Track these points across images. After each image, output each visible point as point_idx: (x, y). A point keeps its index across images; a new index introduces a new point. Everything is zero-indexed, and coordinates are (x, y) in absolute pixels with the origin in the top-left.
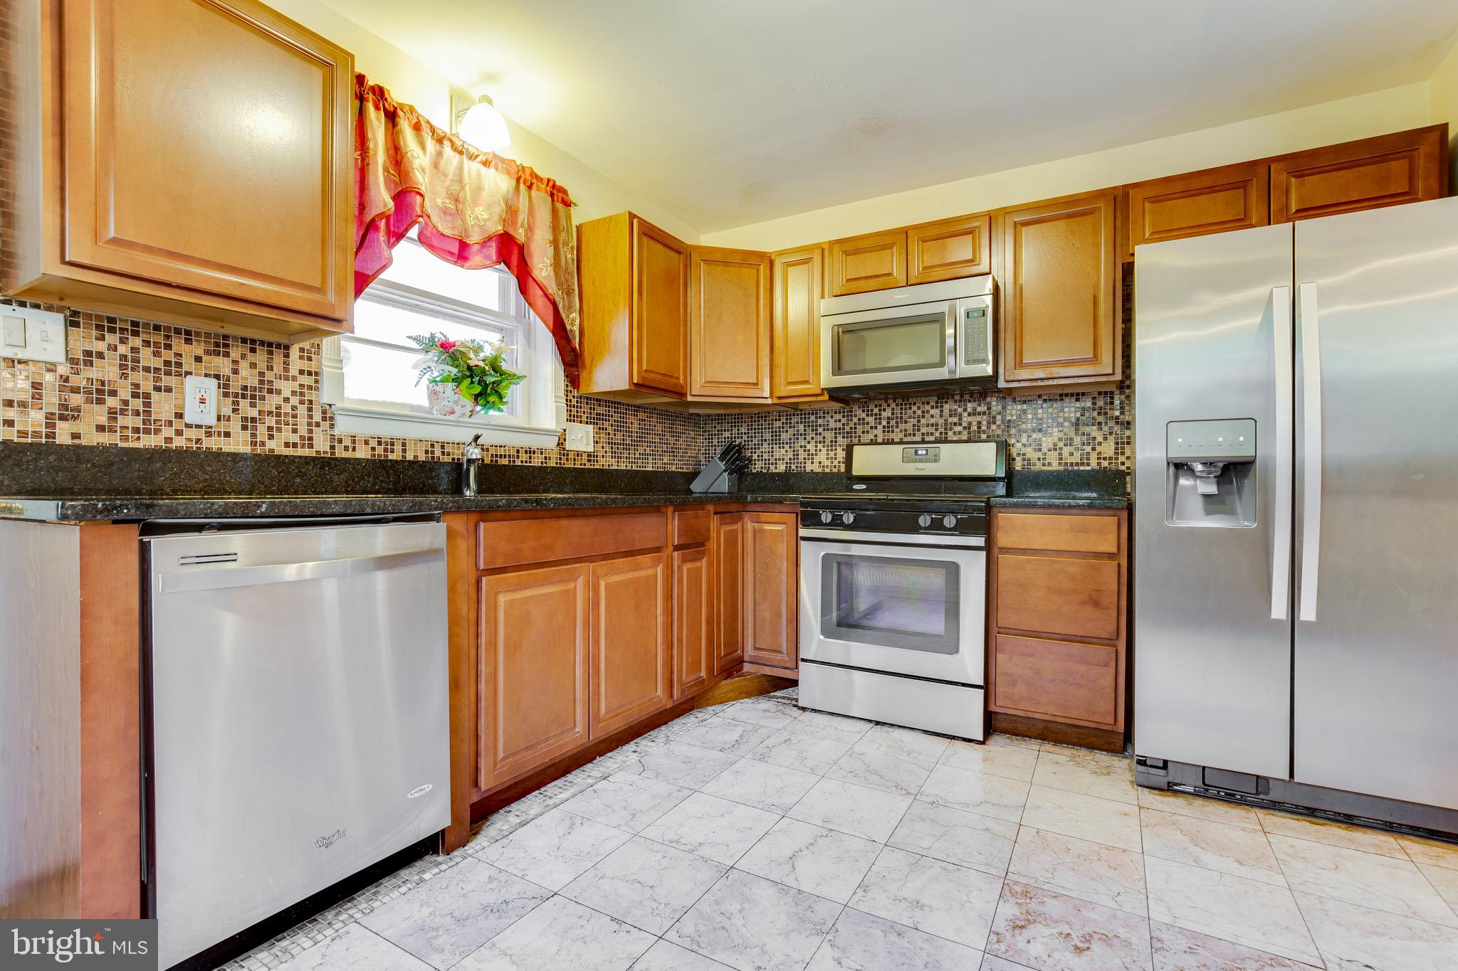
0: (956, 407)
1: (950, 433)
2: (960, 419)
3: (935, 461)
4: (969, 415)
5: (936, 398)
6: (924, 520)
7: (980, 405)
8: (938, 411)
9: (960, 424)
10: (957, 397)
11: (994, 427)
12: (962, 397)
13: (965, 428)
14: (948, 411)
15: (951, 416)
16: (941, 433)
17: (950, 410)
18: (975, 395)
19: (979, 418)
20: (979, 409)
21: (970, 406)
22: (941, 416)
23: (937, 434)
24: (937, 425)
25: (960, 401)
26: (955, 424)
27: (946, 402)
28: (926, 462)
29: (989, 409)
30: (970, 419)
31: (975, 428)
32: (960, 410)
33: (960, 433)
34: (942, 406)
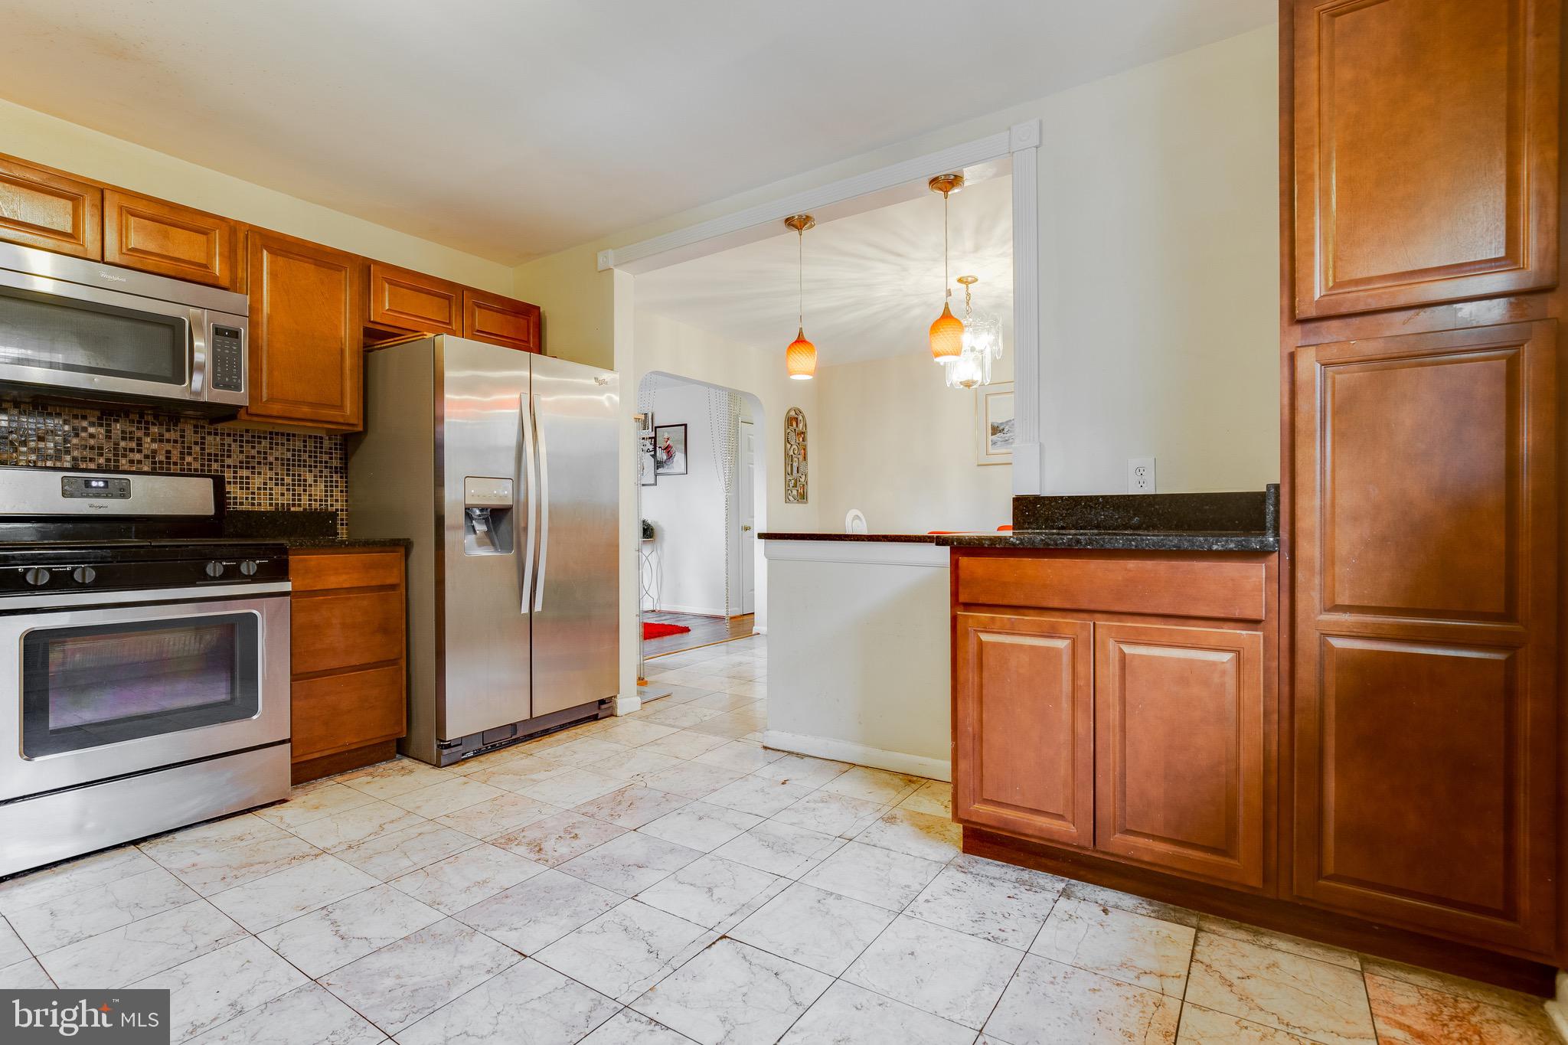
0: (134, 429)
1: (123, 461)
2: (139, 445)
3: (123, 496)
4: (153, 441)
5: (98, 413)
6: (213, 569)
7: (168, 430)
8: (102, 430)
9: (139, 451)
10: (136, 417)
11: (189, 459)
12: (142, 416)
13: (146, 457)
14: (119, 432)
15: (124, 439)
16: (108, 460)
17: (123, 432)
18: (161, 418)
19: (168, 446)
20: (167, 436)
21: (155, 430)
22: (108, 437)
23: (102, 461)
24: (101, 448)
25: (139, 422)
26: (132, 450)
27: (116, 421)
28: (107, 497)
29: (182, 436)
30: (155, 446)
31: (162, 458)
32: (140, 434)
33: (139, 462)
34: (109, 425)
